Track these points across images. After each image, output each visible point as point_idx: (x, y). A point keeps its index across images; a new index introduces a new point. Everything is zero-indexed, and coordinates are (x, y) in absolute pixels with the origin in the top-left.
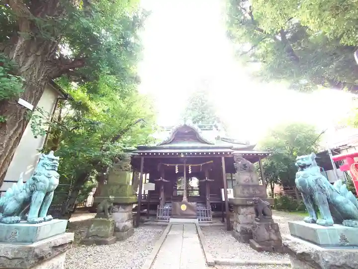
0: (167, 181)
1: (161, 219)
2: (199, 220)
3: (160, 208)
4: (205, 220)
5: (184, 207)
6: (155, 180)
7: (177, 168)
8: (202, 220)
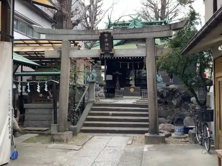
0: (121, 74)
1: (118, 97)
2: (142, 97)
3: (117, 90)
4: (145, 97)
5: (132, 90)
6: (113, 73)
7: (128, 65)
8: (144, 97)
